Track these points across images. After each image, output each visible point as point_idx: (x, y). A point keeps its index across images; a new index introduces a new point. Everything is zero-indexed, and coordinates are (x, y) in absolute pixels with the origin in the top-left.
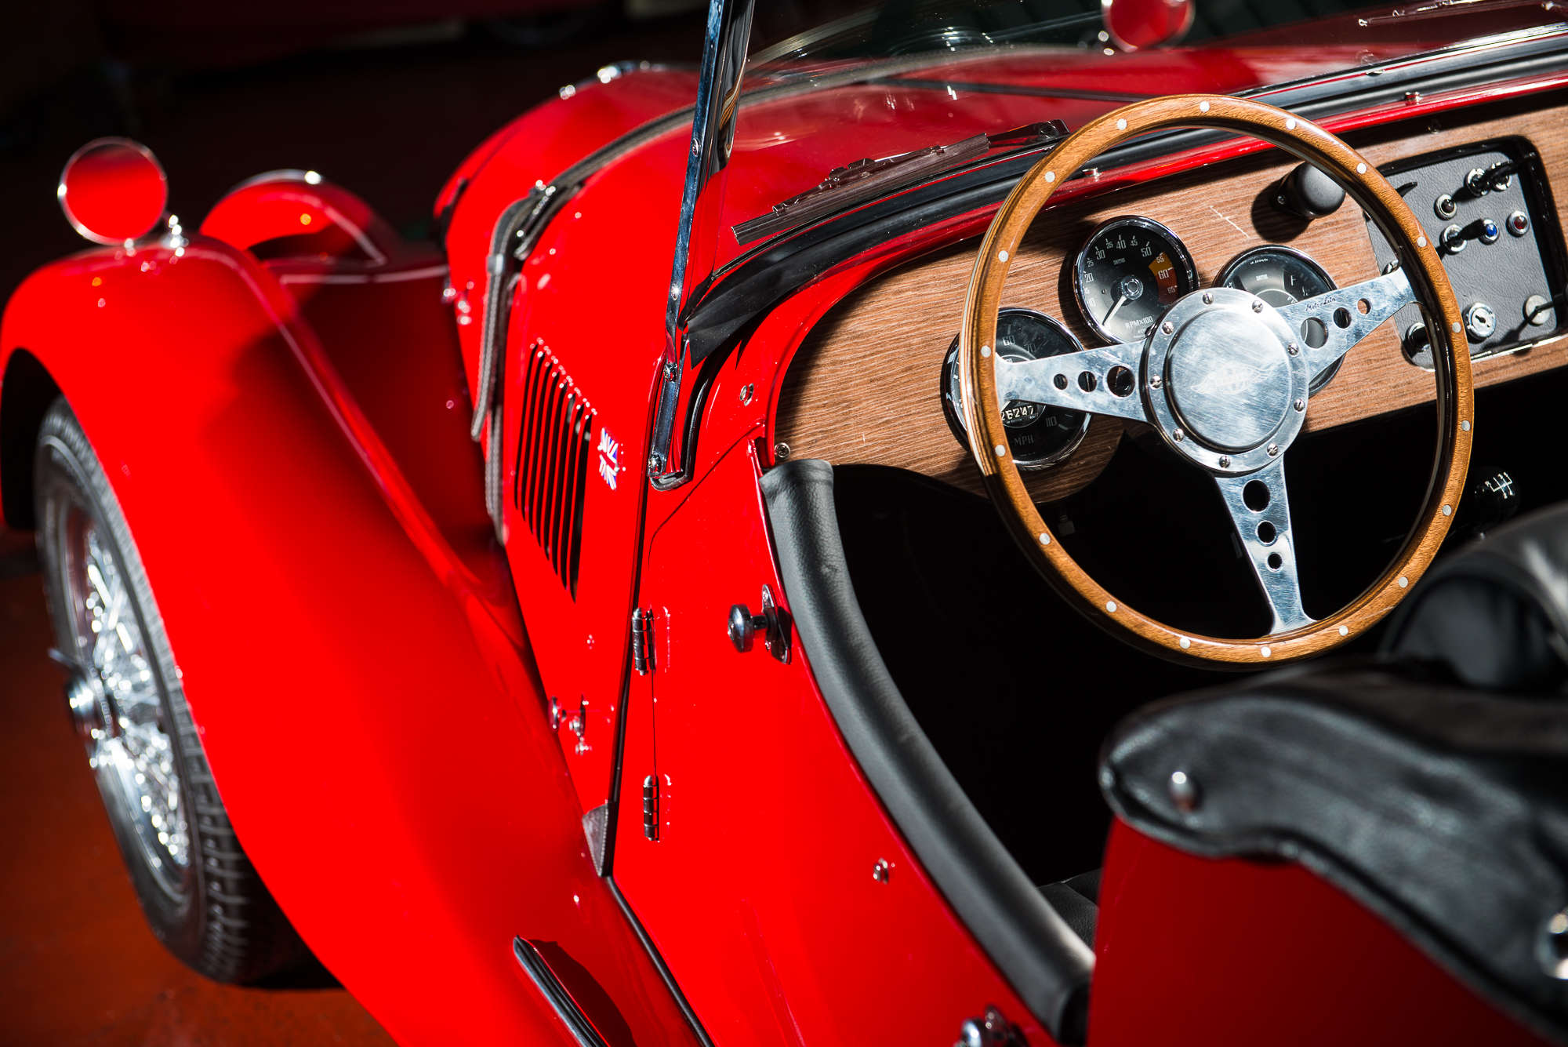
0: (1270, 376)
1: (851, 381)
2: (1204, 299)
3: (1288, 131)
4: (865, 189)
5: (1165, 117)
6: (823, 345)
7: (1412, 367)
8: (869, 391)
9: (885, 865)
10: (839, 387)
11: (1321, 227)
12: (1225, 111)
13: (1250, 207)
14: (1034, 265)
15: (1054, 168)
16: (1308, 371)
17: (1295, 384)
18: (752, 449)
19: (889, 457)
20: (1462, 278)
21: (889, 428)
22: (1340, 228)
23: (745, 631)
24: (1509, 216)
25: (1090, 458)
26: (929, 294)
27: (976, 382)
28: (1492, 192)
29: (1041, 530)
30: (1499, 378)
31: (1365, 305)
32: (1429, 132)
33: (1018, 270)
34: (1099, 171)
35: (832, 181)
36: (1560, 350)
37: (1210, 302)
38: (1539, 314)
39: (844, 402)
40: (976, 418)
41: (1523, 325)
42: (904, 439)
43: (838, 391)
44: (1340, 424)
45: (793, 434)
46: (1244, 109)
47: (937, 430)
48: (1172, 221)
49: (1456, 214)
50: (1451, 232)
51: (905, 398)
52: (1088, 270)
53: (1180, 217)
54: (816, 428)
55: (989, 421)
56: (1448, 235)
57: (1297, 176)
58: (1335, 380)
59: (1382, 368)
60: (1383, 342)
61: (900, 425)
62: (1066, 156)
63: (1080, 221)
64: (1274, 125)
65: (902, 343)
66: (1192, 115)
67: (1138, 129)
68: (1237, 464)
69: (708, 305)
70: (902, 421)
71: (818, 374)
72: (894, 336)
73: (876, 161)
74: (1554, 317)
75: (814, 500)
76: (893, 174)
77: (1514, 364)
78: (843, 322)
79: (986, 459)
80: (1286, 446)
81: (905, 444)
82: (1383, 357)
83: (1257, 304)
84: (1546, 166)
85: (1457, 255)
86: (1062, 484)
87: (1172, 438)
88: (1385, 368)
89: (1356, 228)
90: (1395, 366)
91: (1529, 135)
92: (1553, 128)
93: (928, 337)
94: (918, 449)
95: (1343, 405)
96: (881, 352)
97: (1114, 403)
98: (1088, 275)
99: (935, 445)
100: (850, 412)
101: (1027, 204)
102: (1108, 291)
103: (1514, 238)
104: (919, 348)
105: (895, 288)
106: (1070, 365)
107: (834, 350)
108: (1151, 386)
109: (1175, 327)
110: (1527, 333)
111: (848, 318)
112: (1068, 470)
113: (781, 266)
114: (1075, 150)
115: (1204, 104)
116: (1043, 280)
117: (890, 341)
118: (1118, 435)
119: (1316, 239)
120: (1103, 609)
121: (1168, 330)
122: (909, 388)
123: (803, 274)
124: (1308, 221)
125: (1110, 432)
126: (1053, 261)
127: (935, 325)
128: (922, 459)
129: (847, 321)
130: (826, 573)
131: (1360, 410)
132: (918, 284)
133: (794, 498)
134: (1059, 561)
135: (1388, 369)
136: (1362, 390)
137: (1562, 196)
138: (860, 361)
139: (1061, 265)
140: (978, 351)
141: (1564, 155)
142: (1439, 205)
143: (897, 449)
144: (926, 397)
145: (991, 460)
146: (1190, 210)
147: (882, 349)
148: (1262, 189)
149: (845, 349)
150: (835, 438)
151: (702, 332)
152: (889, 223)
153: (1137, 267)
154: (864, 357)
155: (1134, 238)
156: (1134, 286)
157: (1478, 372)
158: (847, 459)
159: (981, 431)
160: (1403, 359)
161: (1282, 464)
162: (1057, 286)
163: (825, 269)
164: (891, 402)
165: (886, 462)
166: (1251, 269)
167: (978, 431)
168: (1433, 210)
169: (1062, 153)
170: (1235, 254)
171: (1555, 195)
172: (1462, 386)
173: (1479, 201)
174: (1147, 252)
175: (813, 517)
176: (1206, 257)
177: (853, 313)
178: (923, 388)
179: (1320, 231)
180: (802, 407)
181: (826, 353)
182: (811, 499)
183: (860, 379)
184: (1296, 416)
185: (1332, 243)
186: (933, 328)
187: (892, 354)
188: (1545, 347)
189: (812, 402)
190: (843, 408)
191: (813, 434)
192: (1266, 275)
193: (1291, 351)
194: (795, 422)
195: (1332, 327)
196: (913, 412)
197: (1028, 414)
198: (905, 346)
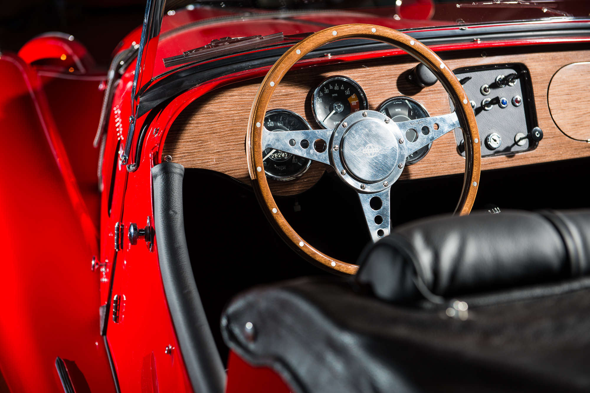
0: (388, 152)
1: (204, 132)
2: (363, 115)
3: (411, 46)
4: (225, 50)
5: (355, 32)
6: (194, 115)
7: (460, 157)
8: (212, 137)
9: (170, 347)
10: (198, 134)
11: (428, 91)
12: (383, 33)
13: (396, 79)
14: (295, 92)
15: (300, 48)
16: (407, 152)
17: (400, 157)
18: (151, 156)
19: (217, 167)
20: (489, 122)
21: (219, 154)
22: (436, 93)
23: (134, 235)
24: (514, 97)
25: (309, 179)
26: (245, 98)
27: (252, 138)
28: (507, 86)
29: (273, 206)
30: (499, 166)
31: (436, 125)
32: (481, 57)
33: (288, 93)
34: (331, 55)
35: (211, 45)
36: (528, 158)
37: (366, 116)
38: (521, 141)
39: (201, 141)
40: (250, 153)
41: (513, 145)
42: (226, 160)
43: (198, 135)
44: (425, 177)
45: (175, 152)
46: (392, 34)
47: (241, 158)
48: (360, 81)
49: (490, 94)
50: (486, 101)
51: (228, 142)
52: (320, 97)
53: (364, 79)
54: (185, 151)
55: (256, 155)
56: (485, 102)
57: (418, 68)
58: (425, 158)
59: (447, 156)
60: (449, 145)
61: (224, 154)
62: (307, 43)
63: (319, 75)
64: (404, 42)
65: (230, 118)
66: (368, 33)
67: (342, 36)
68: (368, 188)
69: (149, 92)
70: (226, 152)
71: (189, 127)
72: (227, 115)
73: (232, 39)
74: (528, 143)
75: (172, 181)
76: (238, 45)
77: (506, 161)
78: (204, 106)
79: (252, 172)
80: (392, 183)
81: (225, 162)
82: (448, 151)
83: (388, 119)
84: (532, 78)
85: (488, 111)
86: (295, 188)
87: (340, 174)
88: (448, 156)
89: (443, 94)
90: (453, 155)
91: (526, 64)
92: (537, 62)
93: (242, 117)
94: (231, 165)
95: (427, 170)
96: (220, 121)
97: (316, 155)
98: (320, 99)
99: (240, 164)
100: (202, 145)
101: (286, 63)
102: (327, 107)
103: (514, 107)
104: (238, 121)
105: (230, 94)
106: (298, 136)
107: (198, 118)
108: (334, 149)
109: (348, 124)
110: (515, 149)
111: (207, 104)
112: (299, 183)
113: (184, 79)
114: (312, 42)
115: (374, 29)
116: (299, 99)
117: (225, 117)
118: (323, 170)
119: (425, 96)
120: (297, 244)
121: (345, 126)
122: (231, 138)
123: (193, 83)
124: (423, 88)
125: (320, 168)
126: (304, 91)
127: (246, 112)
128: (232, 170)
129: (206, 105)
130: (171, 214)
131: (434, 172)
132: (241, 93)
133: (164, 179)
134: (280, 221)
135: (449, 156)
136: (436, 164)
137: (537, 91)
138: (210, 124)
139: (307, 93)
140: (255, 124)
141: (540, 74)
142: (482, 89)
143: (222, 164)
144: (238, 143)
145: (255, 173)
146: (369, 77)
147: (220, 120)
148: (403, 72)
149: (204, 118)
150: (193, 156)
151: (145, 103)
152: (235, 66)
153: (342, 99)
154: (213, 122)
155: (343, 85)
156: (339, 107)
157: (490, 163)
158: (197, 166)
159: (252, 159)
160: (457, 153)
161: (390, 191)
162: (304, 102)
163: (202, 82)
164: (221, 144)
165: (215, 169)
166: (393, 106)
167: (251, 160)
168: (480, 91)
169: (305, 42)
170: (387, 98)
171: (534, 90)
172: (476, 167)
173: (500, 89)
174: (348, 92)
175: (170, 188)
176: (374, 98)
177: (209, 103)
178: (237, 139)
179: (427, 93)
180: (180, 141)
181: (194, 119)
182: (170, 180)
183: (209, 132)
184: (398, 170)
185: (432, 99)
186: (245, 114)
187: (225, 123)
188: (521, 156)
189: (186, 139)
190: (199, 143)
191: (184, 153)
192: (400, 109)
193: (400, 142)
194: (176, 147)
195: (421, 134)
196: (231, 149)
197: (285, 156)
198: (231, 120)
